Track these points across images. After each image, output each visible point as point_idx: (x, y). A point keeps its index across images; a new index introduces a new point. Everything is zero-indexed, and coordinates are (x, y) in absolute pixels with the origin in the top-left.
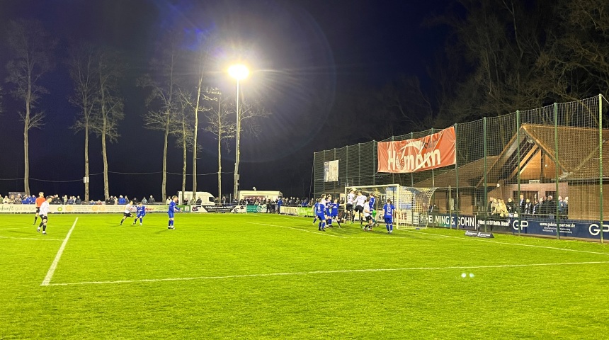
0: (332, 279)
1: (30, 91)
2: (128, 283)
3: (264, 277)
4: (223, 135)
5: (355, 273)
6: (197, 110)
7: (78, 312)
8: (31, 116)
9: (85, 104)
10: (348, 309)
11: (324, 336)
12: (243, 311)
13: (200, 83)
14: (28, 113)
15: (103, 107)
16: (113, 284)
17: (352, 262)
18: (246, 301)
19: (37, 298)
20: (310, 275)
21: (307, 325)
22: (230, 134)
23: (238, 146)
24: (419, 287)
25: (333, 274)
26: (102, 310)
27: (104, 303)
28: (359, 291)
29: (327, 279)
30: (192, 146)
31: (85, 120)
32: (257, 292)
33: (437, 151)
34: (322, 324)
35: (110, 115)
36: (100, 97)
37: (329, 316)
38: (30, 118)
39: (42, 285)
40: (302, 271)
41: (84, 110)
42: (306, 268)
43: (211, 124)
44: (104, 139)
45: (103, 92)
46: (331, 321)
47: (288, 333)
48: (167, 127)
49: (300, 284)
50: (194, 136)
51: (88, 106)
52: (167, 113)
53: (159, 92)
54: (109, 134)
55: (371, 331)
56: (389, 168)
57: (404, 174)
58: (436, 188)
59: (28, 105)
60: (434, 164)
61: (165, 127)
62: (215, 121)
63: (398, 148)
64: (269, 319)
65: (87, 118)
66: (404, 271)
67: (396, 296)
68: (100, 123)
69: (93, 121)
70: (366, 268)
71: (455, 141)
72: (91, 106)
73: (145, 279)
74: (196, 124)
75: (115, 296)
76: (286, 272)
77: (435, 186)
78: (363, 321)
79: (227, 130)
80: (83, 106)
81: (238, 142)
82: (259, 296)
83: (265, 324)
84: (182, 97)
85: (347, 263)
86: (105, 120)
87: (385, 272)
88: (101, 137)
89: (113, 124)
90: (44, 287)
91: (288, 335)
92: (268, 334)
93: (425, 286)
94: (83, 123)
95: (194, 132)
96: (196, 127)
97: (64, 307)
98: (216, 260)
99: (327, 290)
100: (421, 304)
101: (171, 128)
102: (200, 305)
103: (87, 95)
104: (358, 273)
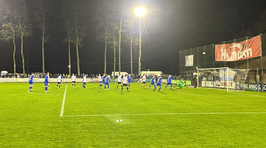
0: (199, 117)
1: (44, 25)
2: (98, 116)
3: (163, 115)
4: (133, 43)
5: (210, 114)
6: (120, 31)
7: (79, 129)
8: (45, 37)
9: (68, 30)
10: (211, 133)
11: (202, 146)
12: (157, 132)
13: (122, 18)
14: (44, 35)
15: (77, 31)
16: (91, 116)
17: (207, 109)
18: (157, 127)
19: (60, 122)
20: (186, 115)
21: (191, 140)
22: (136, 43)
23: (140, 49)
24: (248, 122)
25: (199, 114)
26: (90, 129)
27: (89, 125)
28: (215, 124)
29: (196, 117)
30: (118, 49)
31: (68, 38)
32: (161, 123)
33: (250, 49)
34: (199, 140)
35: (80, 35)
36: (75, 27)
37: (201, 136)
38: (45, 38)
39: (60, 116)
40: (182, 113)
41: (68, 33)
42: (183, 111)
43: (127, 38)
44: (77, 47)
45: (76, 24)
46: (203, 139)
47: (183, 144)
48: (106, 40)
49: (182, 119)
50: (119, 45)
51: (70, 31)
52: (106, 33)
53: (102, 23)
54: (79, 44)
55: (226, 144)
56: (222, 59)
57: (231, 62)
58: (250, 69)
59: (43, 31)
60: (248, 56)
61: (105, 40)
62: (129, 37)
63: (227, 48)
64: (171, 136)
65: (69, 37)
66: (237, 114)
67: (236, 127)
68: (75, 39)
69: (72, 38)
70: (216, 112)
71: (260, 43)
72: (71, 31)
73: (105, 114)
74: (120, 38)
75: (94, 122)
76: (173, 113)
77: (249, 68)
78: (221, 140)
79: (135, 41)
80: (68, 31)
81: (140, 47)
82: (163, 125)
83: (169, 139)
84: (113, 25)
85: (204, 109)
86: (77, 37)
87: (227, 114)
88: (76, 46)
89: (81, 39)
90: (61, 117)
91: (183, 145)
92: (173, 144)
93: (251, 122)
94: (68, 39)
95: (119, 42)
96: (120, 40)
97: (72, 127)
98: (136, 106)
99: (197, 123)
100: (251, 132)
101: (108, 41)
102: (135, 128)
103: (69, 26)
104: (212, 114)
